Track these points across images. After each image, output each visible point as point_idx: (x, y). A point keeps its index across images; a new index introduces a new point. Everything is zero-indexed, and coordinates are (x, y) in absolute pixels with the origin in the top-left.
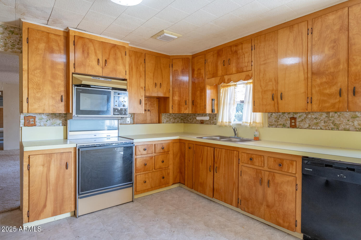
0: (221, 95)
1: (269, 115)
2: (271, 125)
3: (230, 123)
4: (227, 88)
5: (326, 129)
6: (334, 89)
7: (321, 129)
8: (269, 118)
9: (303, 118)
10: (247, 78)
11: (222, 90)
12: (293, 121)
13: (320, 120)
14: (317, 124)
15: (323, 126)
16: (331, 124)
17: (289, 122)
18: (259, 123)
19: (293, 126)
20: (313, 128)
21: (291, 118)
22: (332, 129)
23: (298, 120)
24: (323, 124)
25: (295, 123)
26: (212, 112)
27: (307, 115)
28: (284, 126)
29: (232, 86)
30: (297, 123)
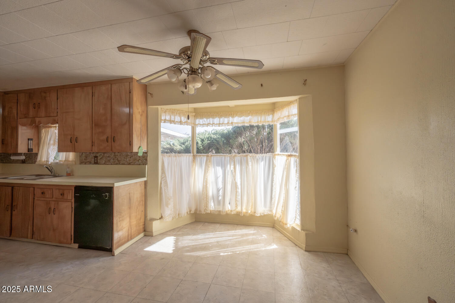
0: (42, 135)
1: (80, 154)
2: (81, 163)
3: (47, 162)
4: (48, 129)
5: (114, 164)
6: (105, 137)
7: (111, 164)
8: (80, 157)
9: (102, 156)
10: (54, 122)
11: (43, 131)
12: (96, 159)
13: (111, 158)
14: (109, 161)
15: (112, 162)
16: (116, 160)
17: (93, 160)
18: (72, 161)
19: (96, 163)
20: (107, 163)
21: (94, 156)
22: (117, 164)
23: (99, 158)
24: (112, 161)
25: (97, 160)
26: (28, 152)
27: (104, 154)
28: (90, 163)
29: (53, 128)
30: (98, 161)
